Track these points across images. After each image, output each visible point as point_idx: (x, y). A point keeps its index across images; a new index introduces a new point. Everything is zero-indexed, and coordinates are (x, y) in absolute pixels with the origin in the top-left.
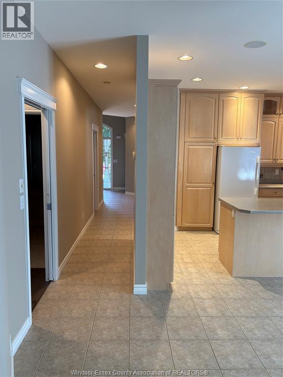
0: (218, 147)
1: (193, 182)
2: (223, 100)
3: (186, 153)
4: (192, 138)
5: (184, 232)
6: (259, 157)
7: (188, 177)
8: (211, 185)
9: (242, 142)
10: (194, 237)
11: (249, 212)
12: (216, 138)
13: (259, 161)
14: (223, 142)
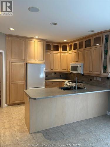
0: (26, 64)
1: (15, 81)
2: (28, 42)
3: (10, 66)
4: (14, 59)
5: (11, 106)
6: (45, 68)
7: (12, 79)
8: (24, 82)
9: (38, 62)
10: (15, 109)
11: (35, 99)
12: (25, 59)
13: (45, 70)
14: (29, 61)
